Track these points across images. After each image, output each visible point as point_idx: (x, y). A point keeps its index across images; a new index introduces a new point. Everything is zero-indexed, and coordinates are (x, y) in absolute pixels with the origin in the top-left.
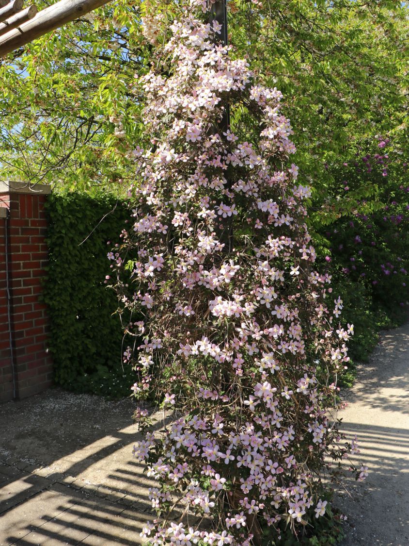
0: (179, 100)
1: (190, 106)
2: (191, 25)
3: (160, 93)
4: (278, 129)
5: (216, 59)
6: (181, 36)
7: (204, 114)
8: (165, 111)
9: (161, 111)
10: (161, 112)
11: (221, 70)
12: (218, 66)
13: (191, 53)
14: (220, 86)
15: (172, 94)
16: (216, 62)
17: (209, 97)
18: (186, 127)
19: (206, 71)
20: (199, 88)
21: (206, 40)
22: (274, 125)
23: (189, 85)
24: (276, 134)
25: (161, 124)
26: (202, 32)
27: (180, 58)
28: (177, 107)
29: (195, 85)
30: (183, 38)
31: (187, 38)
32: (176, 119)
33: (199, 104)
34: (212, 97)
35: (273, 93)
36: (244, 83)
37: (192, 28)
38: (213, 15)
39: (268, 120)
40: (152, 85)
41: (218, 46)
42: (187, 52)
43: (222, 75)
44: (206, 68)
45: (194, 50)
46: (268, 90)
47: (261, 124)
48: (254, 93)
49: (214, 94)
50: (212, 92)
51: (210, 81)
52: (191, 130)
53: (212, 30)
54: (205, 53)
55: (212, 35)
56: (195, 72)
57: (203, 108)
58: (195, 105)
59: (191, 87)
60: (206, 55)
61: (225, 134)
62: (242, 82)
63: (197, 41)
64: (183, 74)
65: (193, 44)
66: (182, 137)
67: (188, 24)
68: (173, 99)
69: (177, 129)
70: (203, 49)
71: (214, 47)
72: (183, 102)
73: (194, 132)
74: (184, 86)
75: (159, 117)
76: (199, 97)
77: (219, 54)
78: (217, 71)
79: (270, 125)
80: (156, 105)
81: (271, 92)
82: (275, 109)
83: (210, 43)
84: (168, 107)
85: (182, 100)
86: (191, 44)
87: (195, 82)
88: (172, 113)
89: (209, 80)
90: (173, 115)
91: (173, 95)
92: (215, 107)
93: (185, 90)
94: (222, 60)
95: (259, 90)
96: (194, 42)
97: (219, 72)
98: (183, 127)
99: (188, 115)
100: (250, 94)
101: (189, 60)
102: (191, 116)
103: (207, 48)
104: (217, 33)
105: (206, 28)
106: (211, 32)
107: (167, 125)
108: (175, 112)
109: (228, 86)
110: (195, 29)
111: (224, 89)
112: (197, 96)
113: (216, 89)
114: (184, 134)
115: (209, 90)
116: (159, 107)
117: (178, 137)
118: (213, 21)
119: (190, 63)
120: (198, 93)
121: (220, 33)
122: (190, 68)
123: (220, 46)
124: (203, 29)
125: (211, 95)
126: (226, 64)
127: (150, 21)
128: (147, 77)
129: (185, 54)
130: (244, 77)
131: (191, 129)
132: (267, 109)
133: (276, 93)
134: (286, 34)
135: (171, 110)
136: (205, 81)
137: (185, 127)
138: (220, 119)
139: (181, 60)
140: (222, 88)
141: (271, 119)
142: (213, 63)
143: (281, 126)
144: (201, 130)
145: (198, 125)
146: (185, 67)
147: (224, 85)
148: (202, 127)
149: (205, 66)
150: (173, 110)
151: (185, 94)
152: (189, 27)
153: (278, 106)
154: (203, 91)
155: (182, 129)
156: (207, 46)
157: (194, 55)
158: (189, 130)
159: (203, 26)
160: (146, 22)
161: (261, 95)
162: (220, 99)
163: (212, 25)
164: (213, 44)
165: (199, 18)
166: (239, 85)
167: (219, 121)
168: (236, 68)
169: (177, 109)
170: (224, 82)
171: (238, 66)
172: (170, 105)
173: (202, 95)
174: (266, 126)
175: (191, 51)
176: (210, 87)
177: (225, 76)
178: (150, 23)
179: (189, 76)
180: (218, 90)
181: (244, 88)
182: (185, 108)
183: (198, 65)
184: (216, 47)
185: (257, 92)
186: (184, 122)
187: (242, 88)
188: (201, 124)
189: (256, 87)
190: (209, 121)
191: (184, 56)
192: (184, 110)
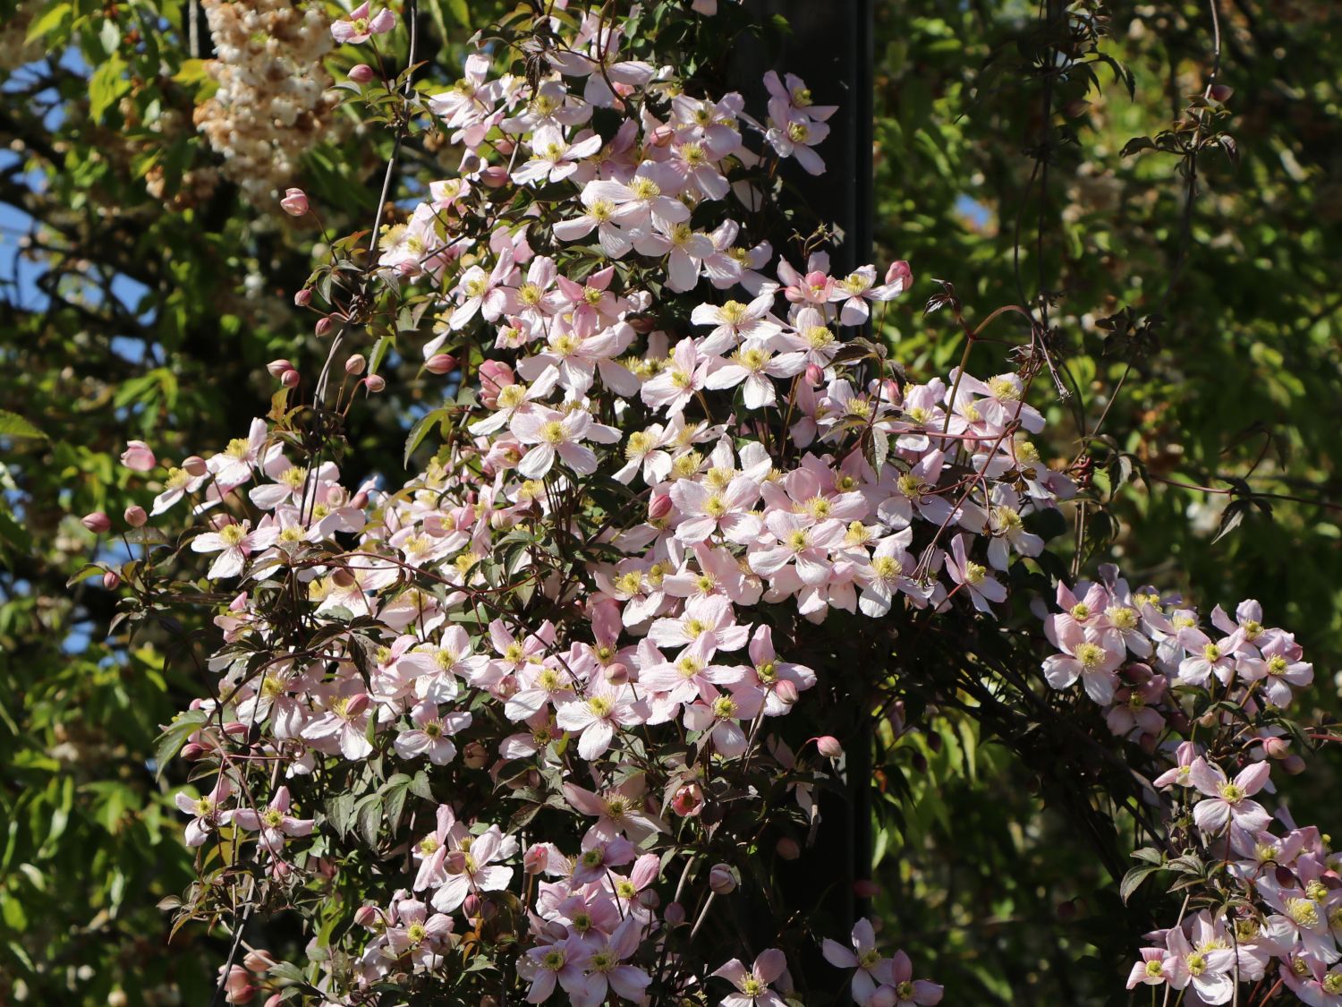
0: (479, 668)
1: (571, 715)
2: (596, 95)
3: (331, 600)
4: (1272, 930)
5: (788, 363)
6: (519, 178)
7: (674, 791)
8: (357, 747)
9: (333, 741)
10: (324, 751)
11: (818, 449)
12: (797, 415)
13: (585, 309)
14: (809, 572)
15: (423, 612)
16: (783, 385)
17: (722, 658)
18: (526, 881)
19: (705, 448)
20: (646, 582)
21: (705, 217)
22: (1240, 904)
23: (566, 554)
24: (1255, 968)
25: (320, 848)
26: (683, 154)
27: (505, 339)
28: (458, 721)
29: (610, 556)
30: (529, 193)
31: (562, 196)
32: (445, 815)
33: (641, 706)
34: (740, 657)
35: (1233, 642)
36: (1000, 557)
37: (605, 123)
38: (772, 31)
39: (1190, 859)
40: (265, 536)
41: (801, 268)
42: (558, 297)
43: (831, 491)
44: (701, 431)
45: (616, 287)
46: (1183, 619)
47: (1129, 886)
48: (1076, 638)
49: (763, 632)
50: (742, 614)
51: (734, 535)
52: (565, 910)
53: (753, 141)
54: (702, 314)
55: (757, 177)
56: (614, 456)
57: (668, 736)
58: (609, 717)
59: (580, 571)
60: (706, 330)
61: (834, 953)
62: (978, 550)
63: (640, 216)
64: (525, 468)
65: (610, 244)
66: (481, 963)
67: (577, 86)
68: (427, 656)
69: (453, 893)
70: (683, 282)
71: (770, 272)
72: (511, 684)
73: (589, 923)
74: (523, 560)
75: (307, 796)
76: (641, 655)
77: (806, 323)
78: (785, 457)
79: (1207, 897)
80: (285, 698)
81: (1216, 634)
82: (1250, 773)
83: (740, 241)
84: (385, 715)
85: (505, 667)
86: (593, 238)
87: (612, 534)
88: (421, 760)
89: (723, 522)
90: (421, 785)
91: (432, 624)
92: (761, 737)
93: (526, 592)
94: (830, 375)
95: (1114, 612)
96: (616, 225)
97: (810, 468)
98: (499, 879)
99: (543, 790)
100: (1045, 646)
101: (574, 357)
102: (567, 796)
103: (718, 275)
104: (790, 167)
105: (711, 127)
106: (749, 159)
107: (367, 856)
108: (444, 755)
109: (873, 572)
110: (627, 129)
111: (842, 600)
112: (629, 639)
113: (776, 593)
114: (508, 939)
115: (722, 603)
116: (310, 711)
117: (453, 962)
118: (771, 80)
119: (577, 381)
120: (632, 617)
121: (814, 165)
122: (576, 419)
123: (817, 264)
124: (685, 137)
125: (734, 637)
126: (860, 406)
127: (280, 31)
128: (228, 467)
129: (543, 310)
130: (1002, 513)
131: (572, 907)
132: (1188, 767)
133: (1253, 643)
134: (1274, 163)
135: (409, 743)
136: (693, 532)
137: (516, 885)
138: (801, 832)
139: (508, 356)
140: (826, 587)
141: (1219, 846)
142: (757, 396)
143: (1300, 906)
144: (643, 916)
145: (626, 870)
146: (540, 411)
147: (840, 567)
148: (659, 892)
149: (692, 413)
150: (428, 745)
151: (526, 618)
152: (582, 109)
153: (1273, 744)
154: (675, 606)
155: (495, 896)
156: (716, 261)
157: (611, 321)
158: (548, 906)
159: (689, 110)
160: (240, 39)
161: (1131, 657)
162: (805, 672)
163: (757, 105)
164: (763, 249)
165: (662, 49)
166: (965, 572)
167: (789, 849)
168: (942, 442)
169: (461, 739)
170: (844, 544)
171: (956, 428)
172: (407, 703)
173: (666, 633)
174: (1175, 903)
175: (590, 291)
176: (729, 581)
177: (852, 498)
178: (271, 43)
179: (563, 483)
180: (792, 602)
181: (1000, 593)
182: (521, 728)
183: (636, 402)
184: (784, 269)
185: (1103, 628)
186: (508, 843)
187: (987, 593)
188: (646, 864)
189: (1092, 595)
190: (719, 851)
191: (536, 324)
192: (514, 749)
